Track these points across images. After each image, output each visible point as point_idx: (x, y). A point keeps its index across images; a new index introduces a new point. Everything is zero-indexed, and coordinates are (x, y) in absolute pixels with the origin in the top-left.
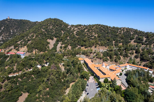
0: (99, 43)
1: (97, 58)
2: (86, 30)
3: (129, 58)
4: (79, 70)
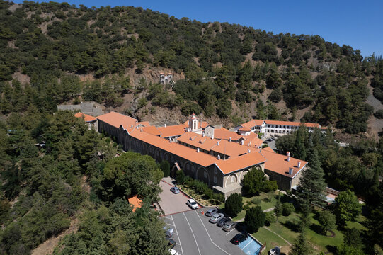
2: (90, 23)
3: (253, 104)
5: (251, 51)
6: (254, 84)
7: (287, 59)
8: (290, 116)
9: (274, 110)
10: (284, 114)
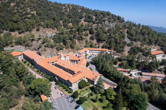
0: (42, 23)
1: (45, 47)
4: (20, 77)
5: (83, 17)
6: (84, 33)
7: (97, 22)
8: (98, 46)
9: (92, 44)
10: (96, 45)
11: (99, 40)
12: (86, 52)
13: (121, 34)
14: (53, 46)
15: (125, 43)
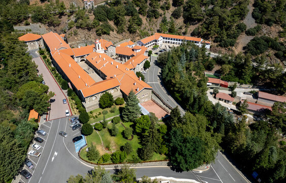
6: (162, 3)
8: (183, 30)
9: (172, 26)
10: (181, 28)
11: (189, 20)
12: (156, 41)
13: (237, 7)
14: (90, 26)
15: (241, 28)
